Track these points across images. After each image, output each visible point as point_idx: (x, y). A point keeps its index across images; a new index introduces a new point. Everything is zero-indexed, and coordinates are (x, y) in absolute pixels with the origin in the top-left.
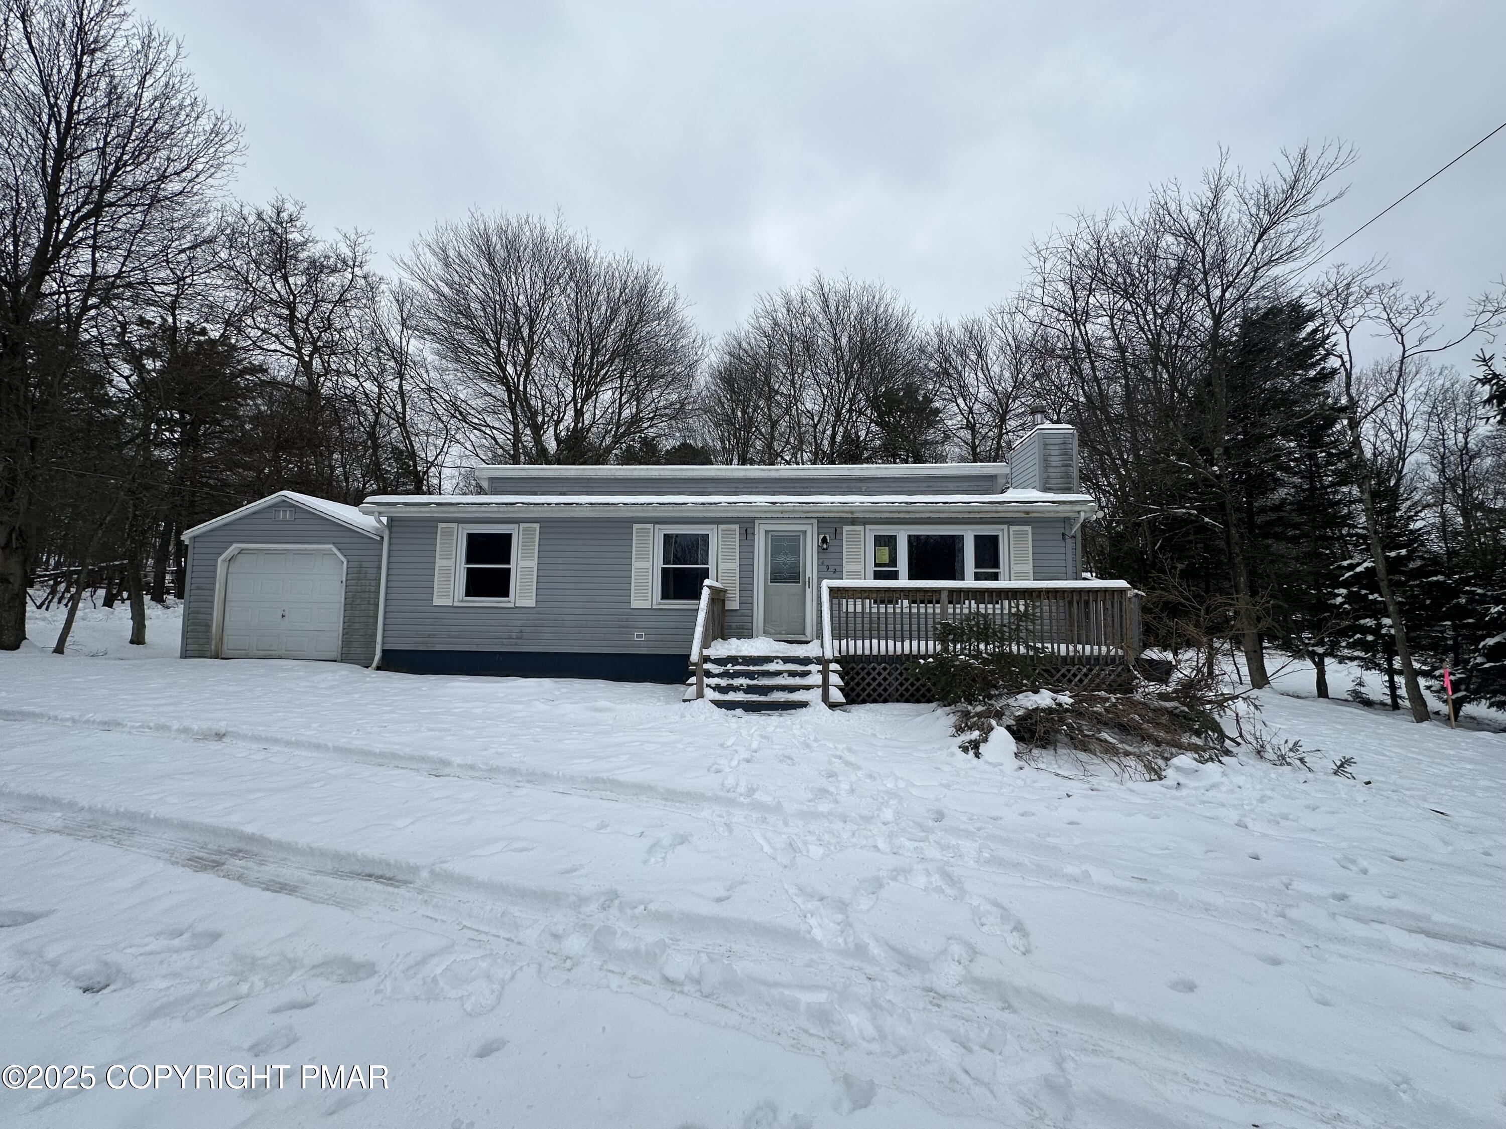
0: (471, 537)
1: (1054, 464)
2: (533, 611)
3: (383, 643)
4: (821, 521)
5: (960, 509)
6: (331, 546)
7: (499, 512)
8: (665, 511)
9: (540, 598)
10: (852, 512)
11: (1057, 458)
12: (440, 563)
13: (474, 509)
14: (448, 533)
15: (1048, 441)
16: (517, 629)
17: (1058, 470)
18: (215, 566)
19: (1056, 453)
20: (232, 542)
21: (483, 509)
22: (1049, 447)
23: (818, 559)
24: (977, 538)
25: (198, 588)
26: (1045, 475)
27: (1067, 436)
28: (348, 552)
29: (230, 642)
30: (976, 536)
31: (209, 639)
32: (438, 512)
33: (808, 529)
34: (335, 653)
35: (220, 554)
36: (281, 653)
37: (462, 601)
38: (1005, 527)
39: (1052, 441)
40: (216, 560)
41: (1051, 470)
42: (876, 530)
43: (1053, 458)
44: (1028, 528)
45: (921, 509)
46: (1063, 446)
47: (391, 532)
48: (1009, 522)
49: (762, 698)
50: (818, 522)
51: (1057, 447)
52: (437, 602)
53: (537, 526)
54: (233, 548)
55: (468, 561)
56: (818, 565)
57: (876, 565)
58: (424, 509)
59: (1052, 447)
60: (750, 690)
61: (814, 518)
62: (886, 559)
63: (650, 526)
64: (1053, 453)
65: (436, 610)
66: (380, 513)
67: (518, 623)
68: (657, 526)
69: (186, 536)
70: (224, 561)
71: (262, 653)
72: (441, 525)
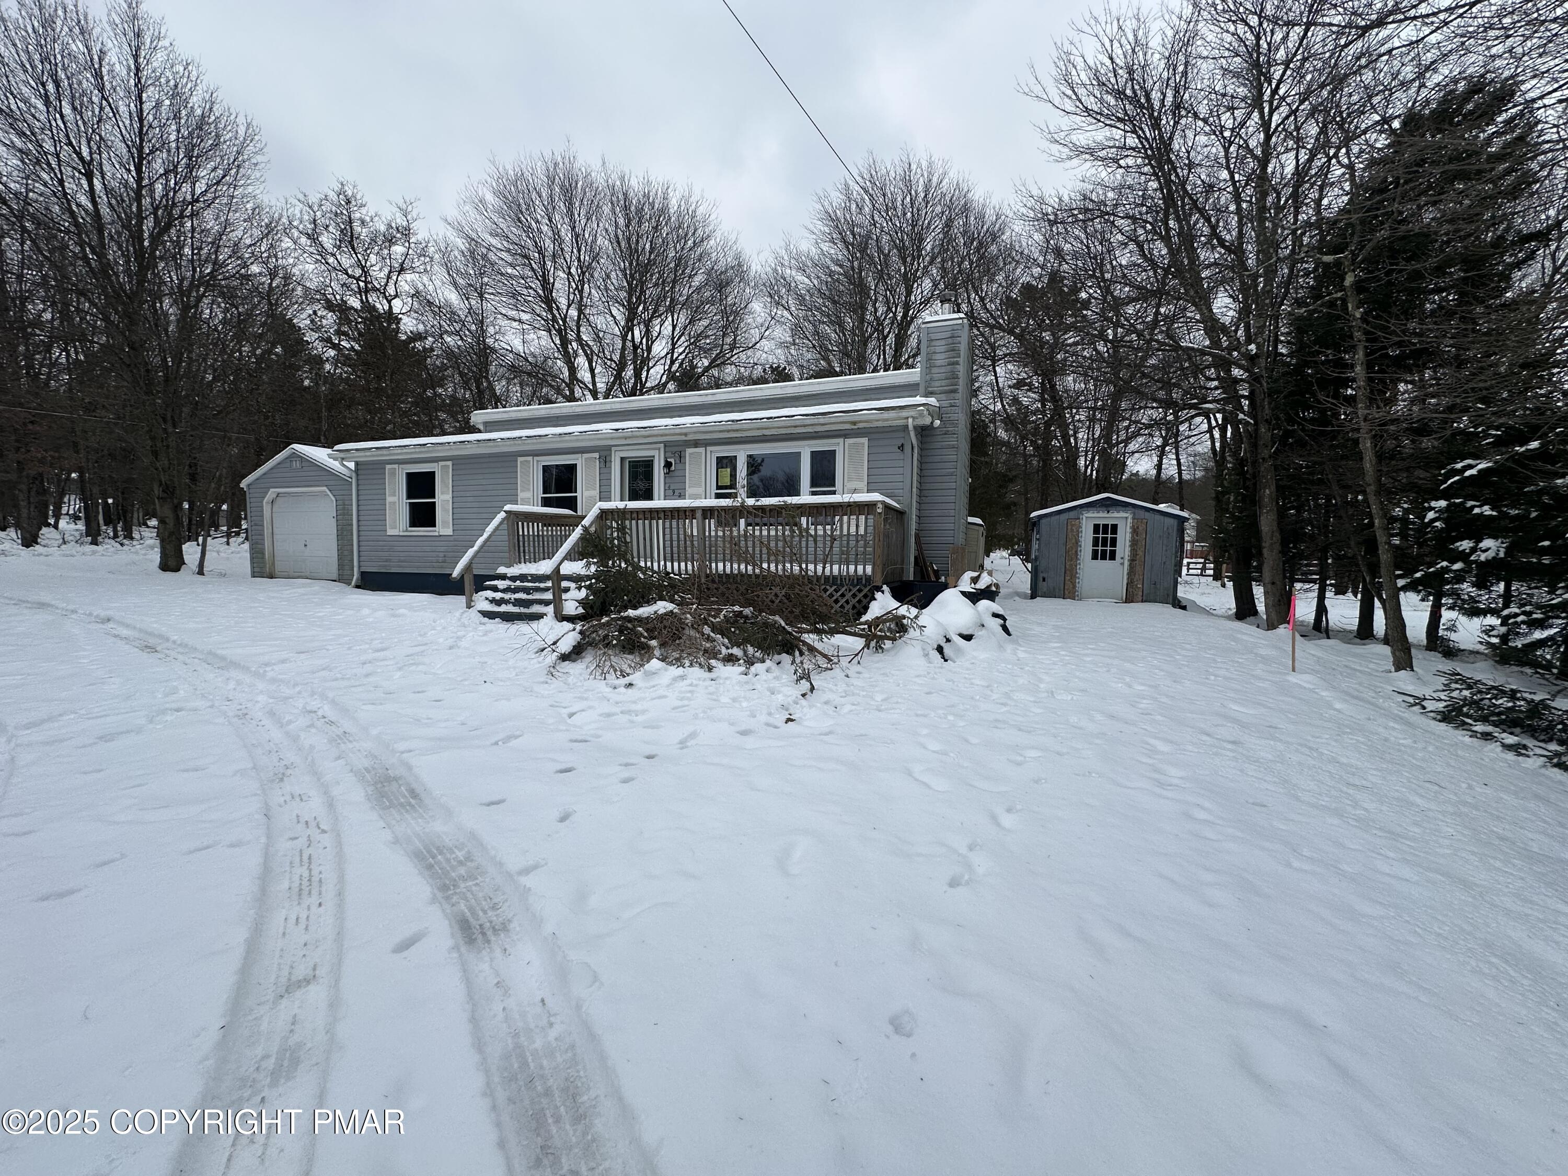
0: (409, 475)
1: (938, 363)
2: (452, 538)
3: (359, 567)
4: (666, 445)
5: (783, 424)
6: (325, 488)
7: (415, 453)
8: (533, 444)
9: (456, 527)
10: (686, 435)
11: (943, 356)
12: (389, 499)
13: (399, 451)
14: (393, 473)
15: (933, 336)
16: (442, 555)
17: (943, 370)
18: (262, 507)
19: (942, 349)
20: (269, 488)
21: (405, 451)
22: (934, 343)
23: (665, 483)
24: (814, 454)
25: (256, 525)
26: (928, 377)
27: (956, 327)
28: (336, 493)
29: (279, 567)
30: (812, 452)
31: (264, 563)
32: (377, 456)
33: (655, 453)
34: (335, 577)
35: (264, 498)
36: (308, 574)
37: (407, 531)
38: (841, 440)
39: (939, 336)
40: (262, 502)
41: (935, 370)
42: (717, 452)
43: (938, 356)
44: (865, 441)
45: (745, 426)
46: (950, 341)
47: (357, 475)
48: (845, 435)
49: (523, 610)
50: (665, 446)
51: (943, 342)
52: (390, 532)
53: (450, 463)
54: (272, 493)
55: (409, 497)
56: (665, 490)
57: (718, 487)
58: (368, 454)
59: (938, 343)
60: (518, 603)
61: (661, 442)
62: (727, 481)
63: (530, 458)
64: (938, 349)
65: (390, 539)
66: (343, 459)
67: (442, 549)
68: (536, 458)
69: (243, 484)
70: (267, 503)
71: (297, 574)
72: (388, 467)
